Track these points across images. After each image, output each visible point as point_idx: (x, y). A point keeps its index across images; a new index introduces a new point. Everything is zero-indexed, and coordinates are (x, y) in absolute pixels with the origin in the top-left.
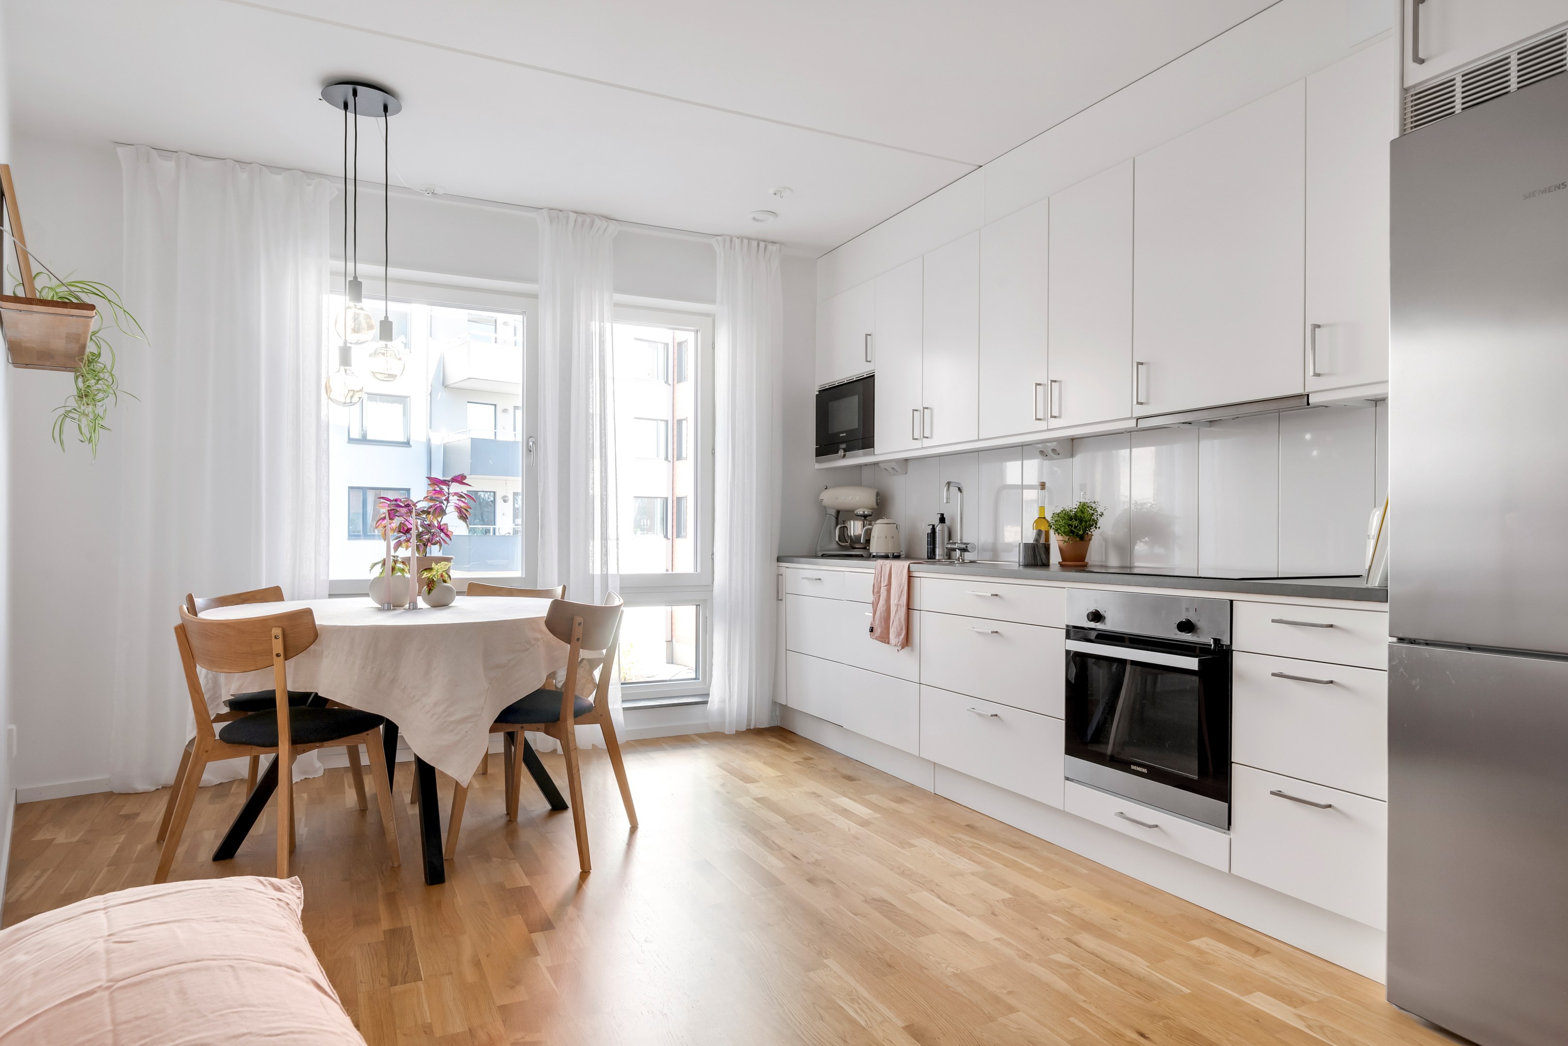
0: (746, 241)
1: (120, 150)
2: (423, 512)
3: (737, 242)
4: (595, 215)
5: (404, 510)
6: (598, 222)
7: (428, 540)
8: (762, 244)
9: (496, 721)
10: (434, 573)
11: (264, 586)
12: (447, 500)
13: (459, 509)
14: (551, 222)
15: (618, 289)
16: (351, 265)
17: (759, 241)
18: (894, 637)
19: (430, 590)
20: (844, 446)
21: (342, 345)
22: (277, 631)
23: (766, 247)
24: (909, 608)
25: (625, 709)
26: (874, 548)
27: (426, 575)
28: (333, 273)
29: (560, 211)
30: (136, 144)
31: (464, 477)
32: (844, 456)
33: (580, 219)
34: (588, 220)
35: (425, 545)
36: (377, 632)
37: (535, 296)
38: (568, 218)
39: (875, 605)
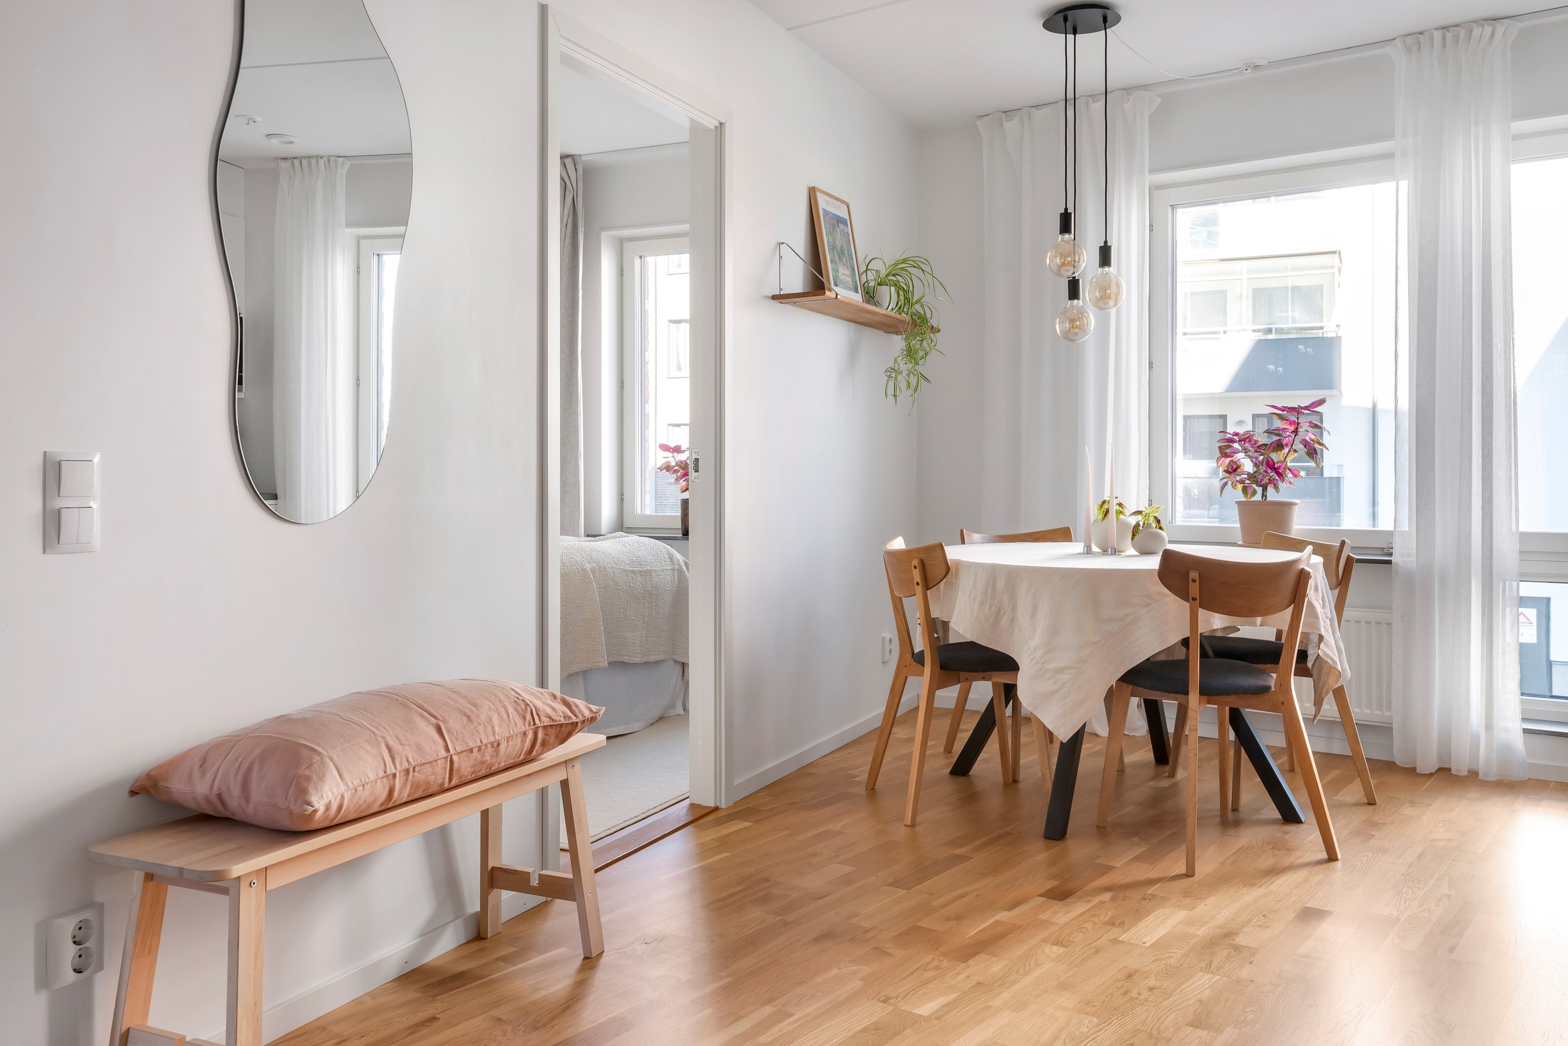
1: (980, 124)
4: (1472, 22)
6: (1478, 30)
14: (1408, 52)
15: (1518, 116)
25: (1526, 731)
29: (1421, 34)
30: (993, 113)
33: (1449, 36)
34: (1462, 33)
38: (1432, 38)
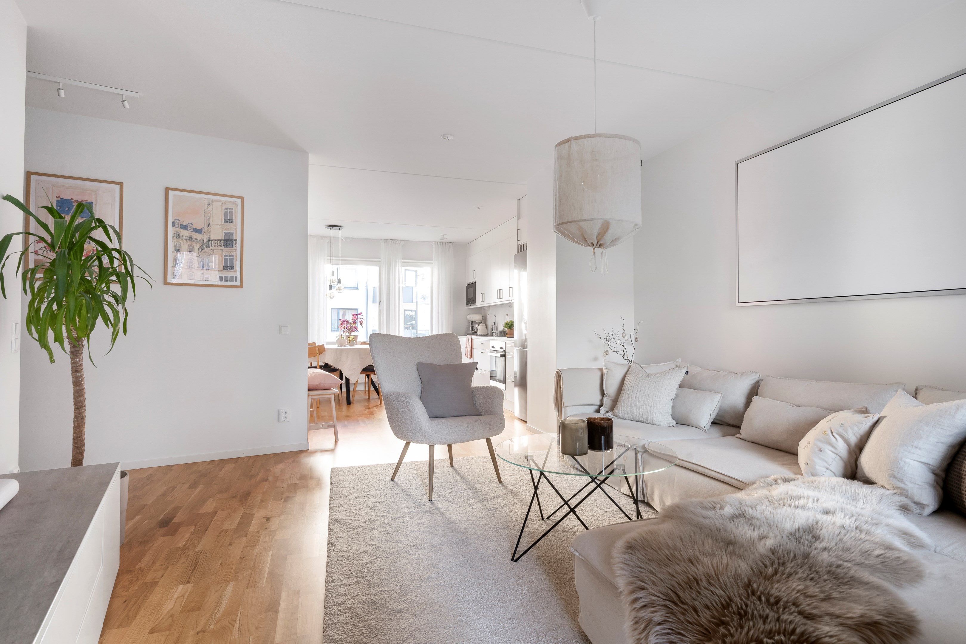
0: (441, 243)
2: (351, 323)
3: (439, 243)
5: (346, 323)
6: (397, 242)
7: (352, 331)
8: (447, 244)
9: (362, 371)
10: (350, 338)
11: (311, 342)
12: (357, 320)
13: (360, 322)
14: (385, 243)
16: (332, 258)
17: (446, 243)
18: (469, 356)
19: (349, 342)
20: (471, 302)
21: (330, 285)
22: (317, 349)
23: (448, 244)
24: (472, 348)
26: (479, 333)
27: (349, 339)
28: (327, 259)
29: (387, 240)
31: (362, 313)
32: (471, 305)
35: (351, 332)
36: (337, 350)
37: (380, 261)
38: (389, 241)
39: (466, 347)
